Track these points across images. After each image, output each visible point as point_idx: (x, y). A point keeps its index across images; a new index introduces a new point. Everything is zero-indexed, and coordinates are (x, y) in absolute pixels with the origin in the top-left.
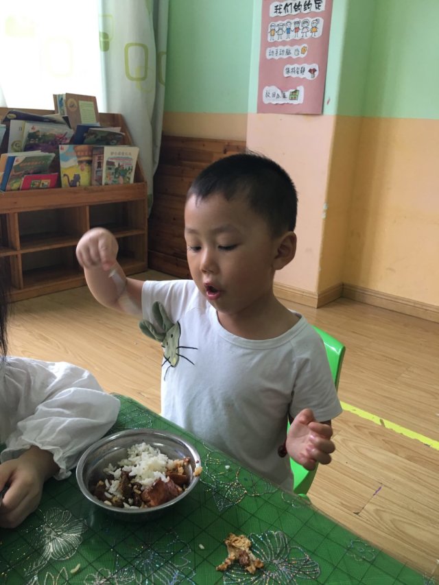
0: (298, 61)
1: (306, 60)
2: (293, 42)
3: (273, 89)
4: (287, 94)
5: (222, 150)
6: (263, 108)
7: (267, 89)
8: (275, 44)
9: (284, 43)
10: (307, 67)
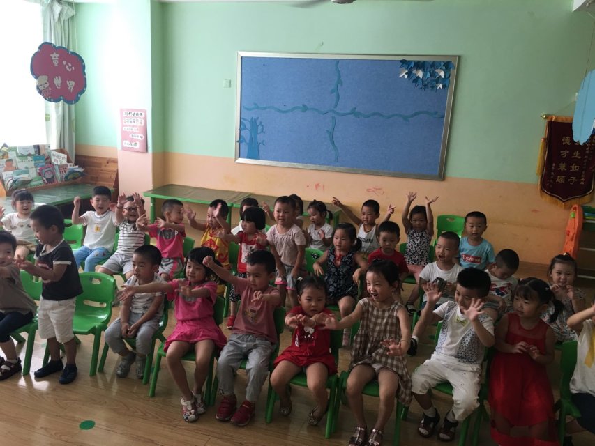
0: (136, 133)
1: (139, 133)
2: (133, 126)
3: (127, 142)
4: (133, 144)
5: (106, 162)
6: (124, 149)
7: (124, 141)
8: (126, 126)
9: (130, 126)
10: (140, 135)
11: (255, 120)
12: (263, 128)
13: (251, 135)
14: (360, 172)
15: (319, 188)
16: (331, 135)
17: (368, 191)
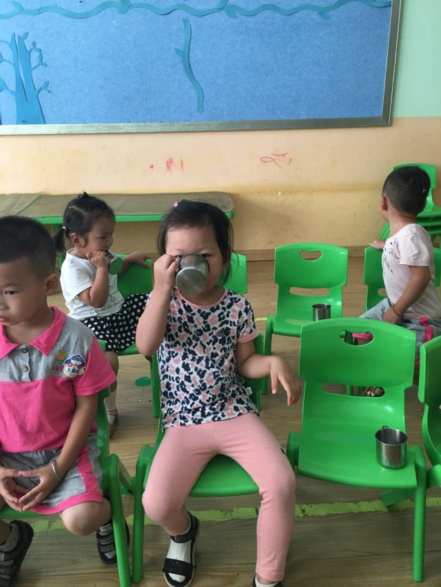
11: (21, 39)
12: (41, 57)
13: (18, 73)
14: (247, 127)
15: (173, 167)
16: (185, 56)
17: (264, 160)
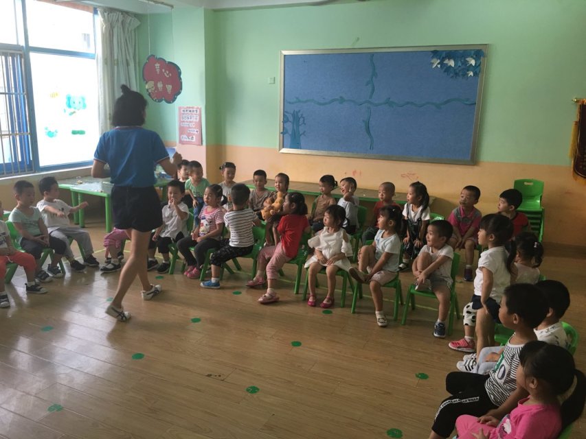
0: (192, 128)
2: (190, 122)
3: (185, 136)
4: (190, 137)
6: (181, 142)
7: (182, 136)
8: (183, 122)
9: (187, 122)
10: (196, 130)
11: (297, 113)
12: (304, 120)
13: (293, 127)
14: (394, 159)
15: (356, 175)
16: (368, 124)
17: (403, 176)
